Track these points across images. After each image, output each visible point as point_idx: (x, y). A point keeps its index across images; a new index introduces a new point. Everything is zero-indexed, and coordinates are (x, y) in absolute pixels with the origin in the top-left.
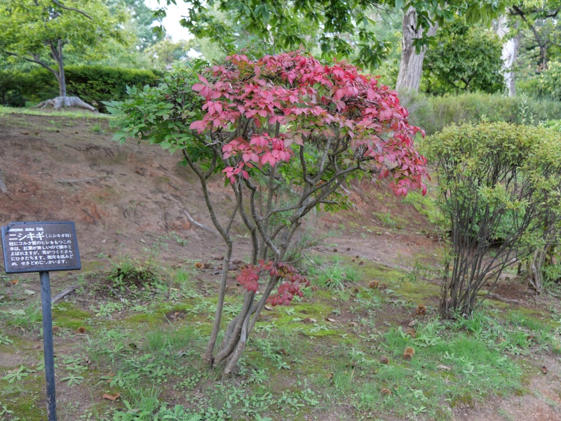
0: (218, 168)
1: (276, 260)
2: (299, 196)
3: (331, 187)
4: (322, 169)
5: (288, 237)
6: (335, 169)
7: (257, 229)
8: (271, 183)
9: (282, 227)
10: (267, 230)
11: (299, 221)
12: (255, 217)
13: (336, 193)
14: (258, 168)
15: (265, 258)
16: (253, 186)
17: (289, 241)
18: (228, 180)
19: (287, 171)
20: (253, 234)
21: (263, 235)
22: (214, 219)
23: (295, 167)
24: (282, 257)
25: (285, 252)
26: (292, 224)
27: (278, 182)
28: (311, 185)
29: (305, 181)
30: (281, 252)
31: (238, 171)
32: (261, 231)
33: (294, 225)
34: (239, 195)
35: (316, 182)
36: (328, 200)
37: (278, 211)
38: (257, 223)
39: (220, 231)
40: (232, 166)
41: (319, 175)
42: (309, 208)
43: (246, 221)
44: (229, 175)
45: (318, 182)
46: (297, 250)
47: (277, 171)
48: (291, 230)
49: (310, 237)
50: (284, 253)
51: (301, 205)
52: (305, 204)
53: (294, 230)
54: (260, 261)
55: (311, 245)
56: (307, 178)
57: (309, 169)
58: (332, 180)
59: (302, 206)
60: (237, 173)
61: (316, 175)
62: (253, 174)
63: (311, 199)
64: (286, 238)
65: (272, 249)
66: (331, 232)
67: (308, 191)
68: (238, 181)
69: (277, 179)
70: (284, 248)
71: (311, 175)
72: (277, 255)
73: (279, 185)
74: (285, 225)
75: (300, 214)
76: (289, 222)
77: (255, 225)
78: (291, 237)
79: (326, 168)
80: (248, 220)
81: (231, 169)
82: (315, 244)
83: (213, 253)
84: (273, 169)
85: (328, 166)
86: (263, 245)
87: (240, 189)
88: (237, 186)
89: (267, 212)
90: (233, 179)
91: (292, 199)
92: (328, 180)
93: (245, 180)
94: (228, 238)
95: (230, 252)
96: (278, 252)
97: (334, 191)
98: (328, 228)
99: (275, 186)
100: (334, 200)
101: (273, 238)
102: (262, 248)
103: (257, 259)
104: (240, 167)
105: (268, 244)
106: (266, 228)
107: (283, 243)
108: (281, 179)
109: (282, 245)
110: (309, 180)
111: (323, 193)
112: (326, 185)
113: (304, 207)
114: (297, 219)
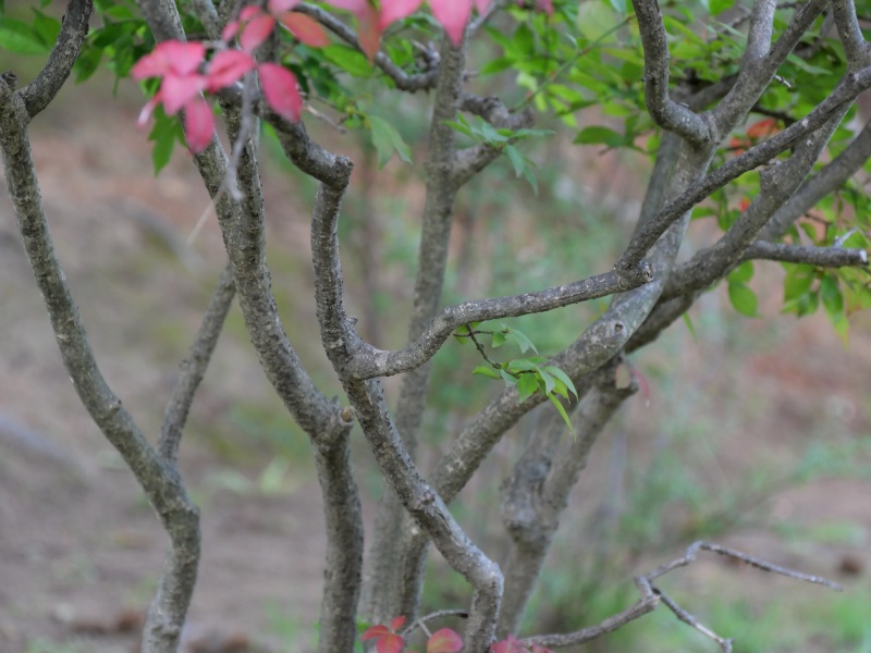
0: (102, 42)
1: (476, 620)
2: (610, 218)
3: (825, 157)
4: (765, 47)
5: (551, 476)
6: (850, 45)
7: (357, 431)
8: (440, 138)
9: (510, 419)
10: (420, 435)
11: (622, 378)
12: (340, 356)
13: (855, 195)
14: (355, 46)
15: (406, 615)
16: (328, 157)
17: (558, 502)
18: (171, 126)
19: (540, 58)
20: (334, 459)
21: (393, 469)
22: (80, 368)
23: (592, 35)
24: (517, 600)
25: (533, 571)
26: (581, 390)
27: (490, 134)
28: (697, 146)
29: (660, 120)
30: (510, 578)
31: (237, 65)
32: (379, 443)
33: (589, 403)
34: (239, 218)
35: (727, 125)
36: (807, 244)
37: (487, 316)
38: (355, 388)
39: (124, 442)
40: (197, 33)
41: (748, 82)
42: (681, 294)
43: (285, 382)
44: (178, 92)
45: (740, 131)
46: (602, 564)
47: (476, 60)
48: (572, 431)
49: (682, 481)
50: (526, 583)
51: (631, 274)
52: (660, 266)
53: (592, 431)
54: (378, 633)
55: (690, 535)
56: (668, 103)
57: (682, 47)
58: (828, 116)
59: (638, 283)
60: (229, 79)
61: (729, 80)
62: (327, 84)
63: (697, 236)
64: (537, 484)
65: (450, 553)
66: (819, 452)
67: (679, 185)
68: (234, 129)
69: (481, 110)
70: (526, 546)
71: (695, 82)
72: (486, 594)
73: (491, 153)
74: (539, 399)
75: (627, 332)
76: (559, 382)
77: (346, 406)
78: (570, 477)
79: (793, 42)
80: (302, 376)
81: (187, 56)
82: (721, 526)
83: (62, 591)
84: (453, 49)
85: (804, 24)
86: (397, 530)
87: (245, 178)
88: (228, 161)
89: (419, 325)
90: (204, 118)
91: (565, 240)
92: (804, 115)
93: (275, 120)
94: (174, 490)
95: (186, 576)
96: (491, 570)
97: (840, 185)
98: (796, 422)
99: (463, 159)
100: (844, 241)
101: (453, 487)
102: (385, 550)
103: (361, 619)
104: (252, 42)
105: (426, 521)
106: (409, 421)
107: (523, 516)
108: (501, 112)
109: (516, 530)
110: (685, 116)
111: (775, 196)
112: (792, 144)
113: (653, 288)
114: (611, 364)
